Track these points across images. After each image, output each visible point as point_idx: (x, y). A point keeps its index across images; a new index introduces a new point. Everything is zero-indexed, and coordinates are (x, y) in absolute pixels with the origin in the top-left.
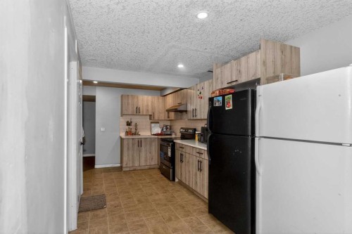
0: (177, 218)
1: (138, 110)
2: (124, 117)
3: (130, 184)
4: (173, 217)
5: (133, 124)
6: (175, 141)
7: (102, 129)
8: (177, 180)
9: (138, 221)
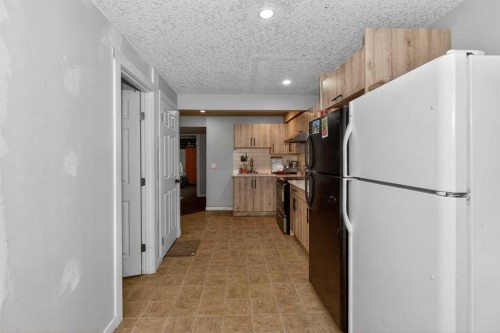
0: (267, 280)
1: (253, 140)
2: (238, 150)
3: (234, 232)
4: (262, 279)
5: (249, 159)
6: (289, 181)
7: (213, 166)
8: (292, 234)
9: (218, 277)
